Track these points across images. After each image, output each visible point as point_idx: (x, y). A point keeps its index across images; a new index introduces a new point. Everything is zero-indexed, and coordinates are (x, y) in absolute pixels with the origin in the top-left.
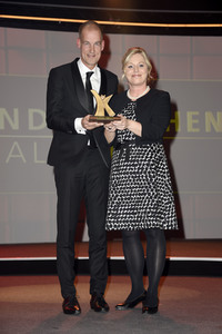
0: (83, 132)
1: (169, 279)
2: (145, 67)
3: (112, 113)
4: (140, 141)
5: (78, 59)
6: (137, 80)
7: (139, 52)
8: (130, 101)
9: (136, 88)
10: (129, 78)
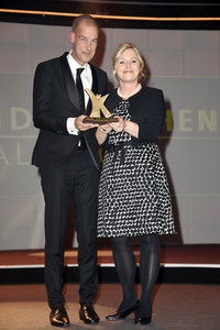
0: (76, 133)
1: (163, 287)
2: (137, 63)
3: (108, 114)
4: (135, 142)
5: (67, 53)
6: (129, 77)
7: (131, 47)
8: (121, 99)
9: (127, 85)
10: (121, 74)
